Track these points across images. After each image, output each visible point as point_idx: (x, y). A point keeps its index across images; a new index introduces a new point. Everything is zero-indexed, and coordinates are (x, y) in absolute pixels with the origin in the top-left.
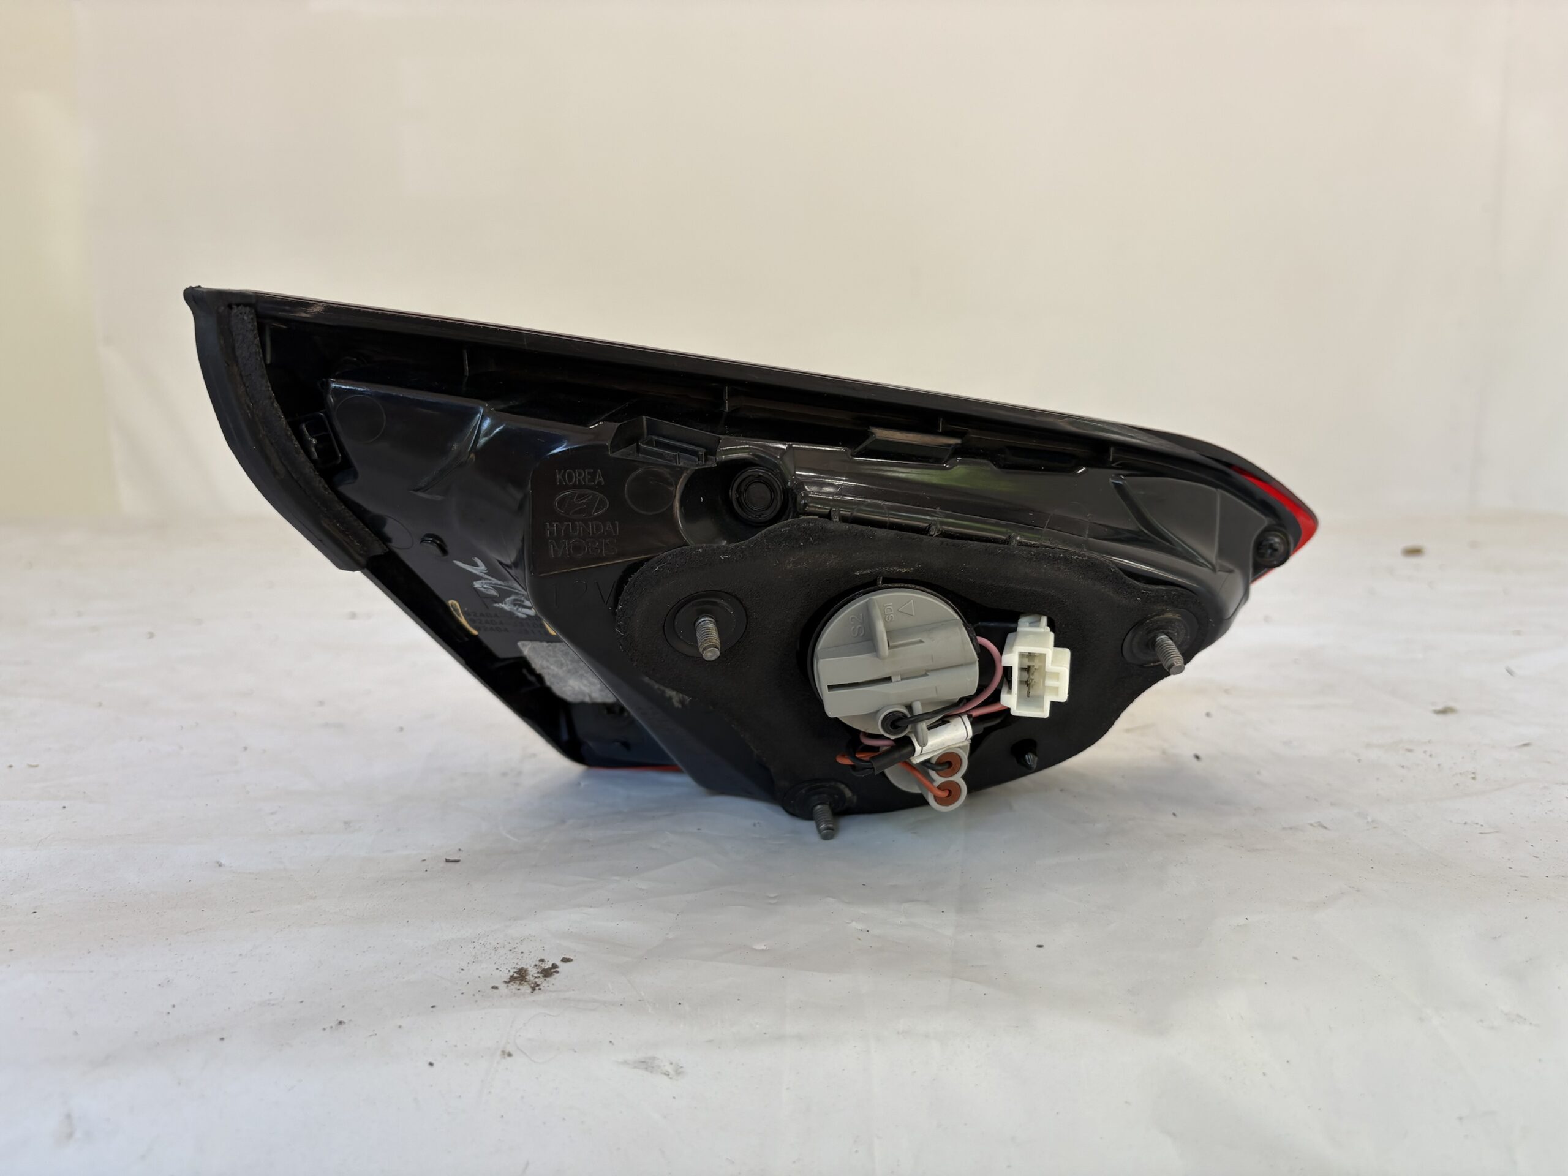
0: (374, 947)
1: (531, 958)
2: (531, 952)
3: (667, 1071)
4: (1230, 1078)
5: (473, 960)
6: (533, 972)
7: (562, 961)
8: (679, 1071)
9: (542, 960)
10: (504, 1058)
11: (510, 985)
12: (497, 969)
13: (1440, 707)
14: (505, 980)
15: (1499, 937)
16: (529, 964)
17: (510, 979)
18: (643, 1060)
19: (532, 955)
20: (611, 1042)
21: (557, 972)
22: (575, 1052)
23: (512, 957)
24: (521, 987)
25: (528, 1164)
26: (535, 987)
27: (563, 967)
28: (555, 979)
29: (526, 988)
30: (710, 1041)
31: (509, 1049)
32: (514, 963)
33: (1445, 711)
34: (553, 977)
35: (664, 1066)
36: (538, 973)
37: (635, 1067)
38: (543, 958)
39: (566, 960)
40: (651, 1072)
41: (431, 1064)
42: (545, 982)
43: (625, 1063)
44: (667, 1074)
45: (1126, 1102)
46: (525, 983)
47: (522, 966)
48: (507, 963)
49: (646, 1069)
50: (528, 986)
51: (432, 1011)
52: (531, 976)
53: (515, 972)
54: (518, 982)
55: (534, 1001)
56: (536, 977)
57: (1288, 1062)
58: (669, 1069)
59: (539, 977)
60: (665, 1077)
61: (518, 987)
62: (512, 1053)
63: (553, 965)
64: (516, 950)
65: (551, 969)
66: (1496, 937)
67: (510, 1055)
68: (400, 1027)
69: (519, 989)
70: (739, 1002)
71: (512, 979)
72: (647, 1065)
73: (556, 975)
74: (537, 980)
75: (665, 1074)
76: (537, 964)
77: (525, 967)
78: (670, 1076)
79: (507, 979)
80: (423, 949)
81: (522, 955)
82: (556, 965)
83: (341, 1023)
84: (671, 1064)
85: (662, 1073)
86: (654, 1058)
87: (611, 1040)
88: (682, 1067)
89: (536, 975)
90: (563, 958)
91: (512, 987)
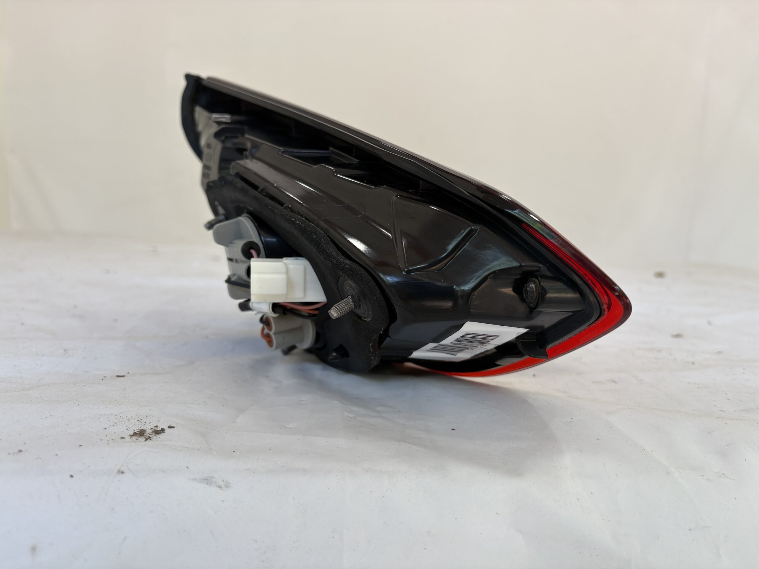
0: (53, 416)
1: (150, 425)
2: (151, 422)
3: (220, 486)
4: (558, 501)
5: (113, 424)
6: (149, 431)
7: (168, 427)
8: (227, 485)
9: (156, 427)
10: (119, 474)
11: (132, 437)
12: (127, 429)
13: (675, 333)
14: (131, 434)
15: (712, 432)
16: (148, 428)
17: (133, 434)
18: (206, 478)
19: (151, 424)
20: (187, 467)
21: (164, 432)
22: (164, 472)
23: (138, 424)
24: (139, 438)
25: (126, 538)
26: (148, 438)
27: (168, 431)
28: (162, 435)
29: (142, 439)
30: (248, 469)
31: (123, 469)
32: (139, 427)
33: (678, 336)
34: (161, 434)
35: (219, 482)
36: (152, 432)
37: (200, 482)
38: (157, 425)
39: (170, 427)
40: (210, 485)
41: (72, 476)
42: (155, 436)
43: (195, 479)
44: (220, 487)
45: (497, 513)
46: (142, 437)
47: (144, 428)
48: (134, 427)
49: (207, 483)
50: (144, 438)
51: (79, 448)
52: (147, 434)
53: (138, 431)
54: (138, 436)
55: (145, 445)
56: (150, 434)
57: (592, 493)
58: (222, 484)
59: (152, 434)
60: (219, 489)
61: (138, 438)
62: (124, 471)
63: (162, 429)
64: (142, 421)
65: (160, 431)
66: (710, 432)
67: (123, 473)
68: (57, 455)
69: (137, 439)
70: (270, 450)
71: (135, 434)
72: (208, 481)
73: (163, 434)
74: (150, 435)
75: (219, 487)
76: (153, 428)
77: (145, 429)
78: (222, 488)
79: (132, 434)
80: (84, 418)
81: (145, 423)
82: (164, 429)
83: (20, 451)
84: (223, 481)
85: (216, 486)
86: (213, 477)
87: (187, 466)
88: (229, 483)
89: (150, 433)
90: (169, 426)
91: (134, 438)
